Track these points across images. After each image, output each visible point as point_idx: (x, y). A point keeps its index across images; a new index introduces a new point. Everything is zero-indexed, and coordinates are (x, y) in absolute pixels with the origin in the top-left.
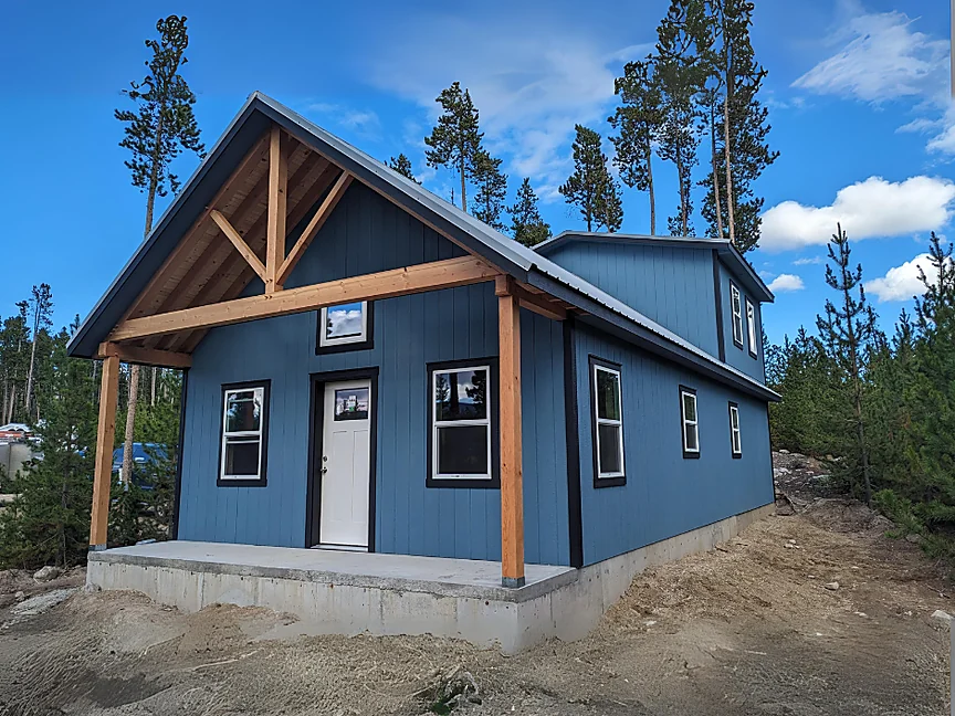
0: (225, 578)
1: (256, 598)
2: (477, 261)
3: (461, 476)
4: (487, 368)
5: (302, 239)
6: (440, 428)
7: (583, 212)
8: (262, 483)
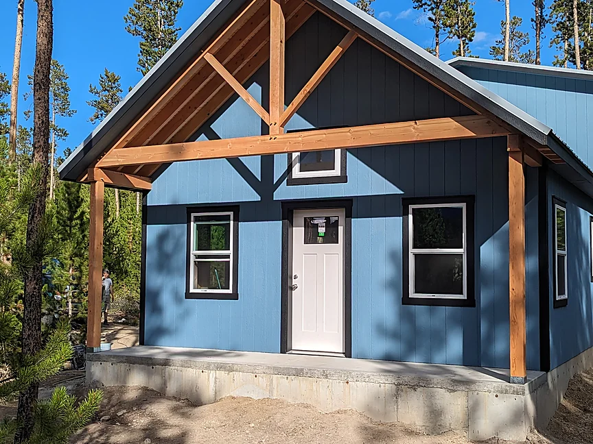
0: (238, 376)
1: (271, 391)
2: (486, 120)
3: (437, 296)
4: (463, 205)
5: (308, 87)
6: (416, 255)
7: (430, 19)
8: (234, 296)
